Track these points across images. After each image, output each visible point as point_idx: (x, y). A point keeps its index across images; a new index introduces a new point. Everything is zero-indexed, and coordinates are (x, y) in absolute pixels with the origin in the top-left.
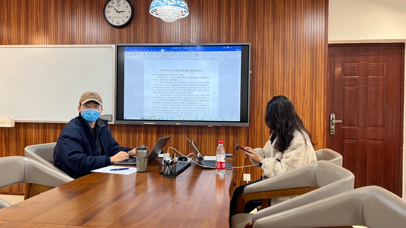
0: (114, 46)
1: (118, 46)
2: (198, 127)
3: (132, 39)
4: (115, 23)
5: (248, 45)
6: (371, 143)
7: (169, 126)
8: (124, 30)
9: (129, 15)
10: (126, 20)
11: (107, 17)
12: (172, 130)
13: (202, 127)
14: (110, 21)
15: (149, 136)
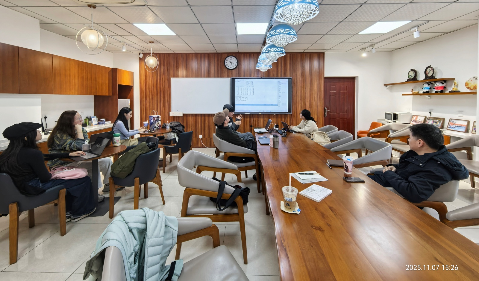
0: (230, 78)
1: (232, 79)
2: (268, 115)
3: (237, 75)
4: (229, 68)
5: (291, 79)
6: (342, 120)
7: (255, 115)
8: (233, 70)
9: (236, 64)
10: (235, 66)
11: (226, 65)
12: (256, 116)
13: (270, 114)
14: (227, 66)
15: (246, 119)
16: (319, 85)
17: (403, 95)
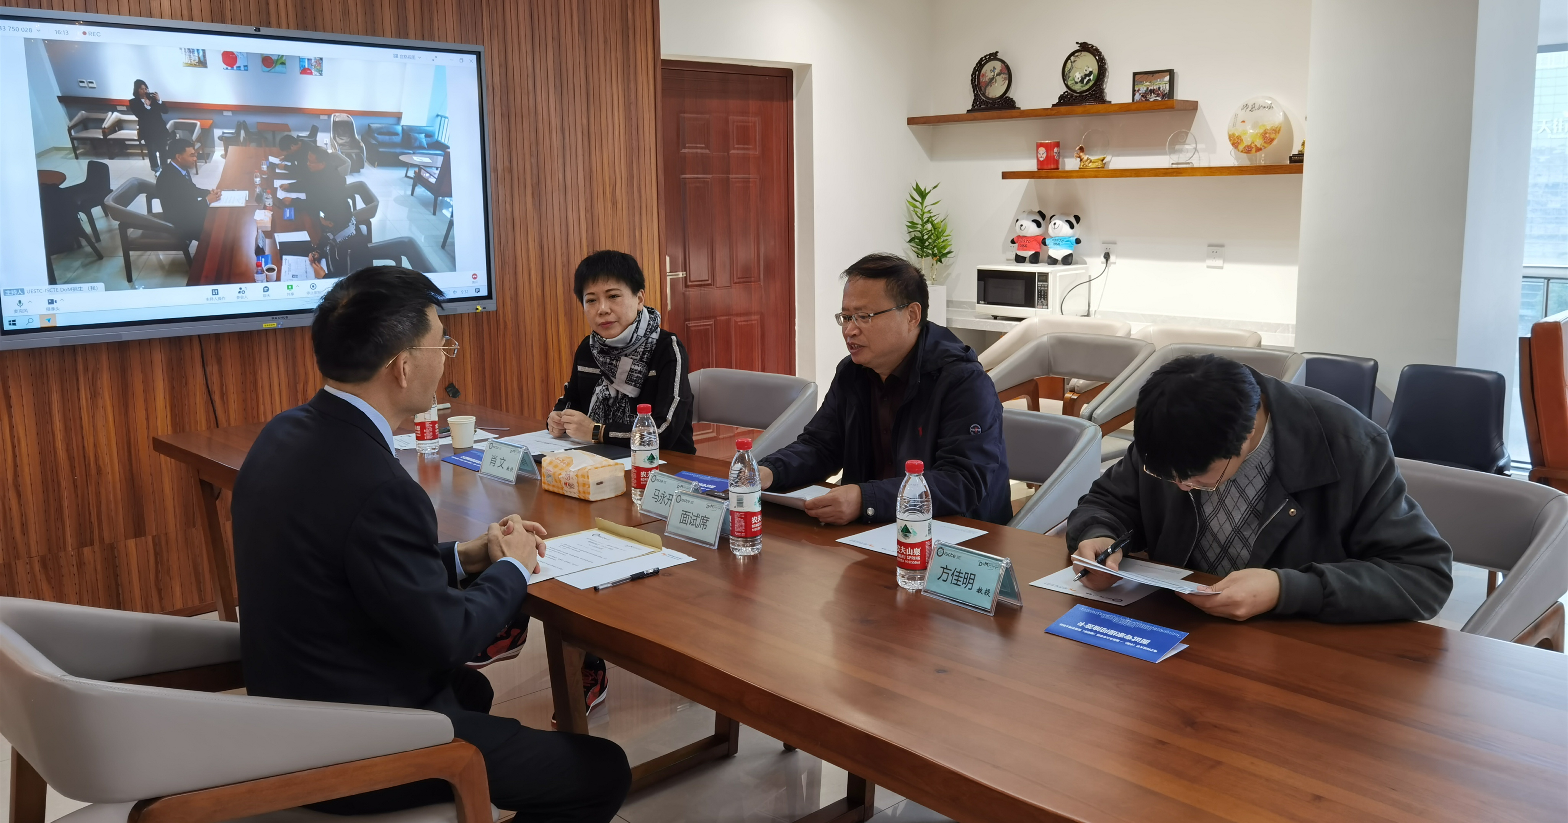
5: (478, 53)
6: (739, 323)
16: (633, 108)
17: (1006, 175)
